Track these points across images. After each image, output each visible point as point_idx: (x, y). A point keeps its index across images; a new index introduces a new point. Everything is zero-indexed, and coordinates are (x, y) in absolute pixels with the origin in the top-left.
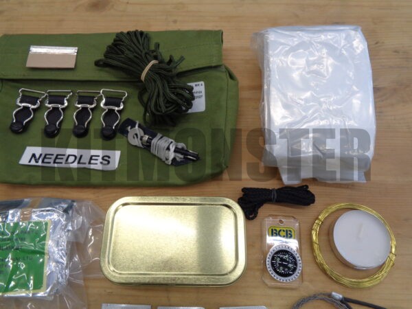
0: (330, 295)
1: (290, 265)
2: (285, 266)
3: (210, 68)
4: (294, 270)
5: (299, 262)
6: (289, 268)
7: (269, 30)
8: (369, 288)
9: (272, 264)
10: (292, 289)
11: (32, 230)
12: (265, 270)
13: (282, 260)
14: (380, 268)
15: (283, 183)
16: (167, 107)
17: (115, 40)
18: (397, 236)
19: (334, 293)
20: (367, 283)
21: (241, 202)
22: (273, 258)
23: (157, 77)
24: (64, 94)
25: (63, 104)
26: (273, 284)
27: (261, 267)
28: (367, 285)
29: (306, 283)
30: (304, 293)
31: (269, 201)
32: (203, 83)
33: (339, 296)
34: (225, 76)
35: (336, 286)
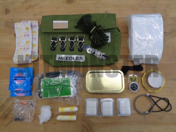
0: (146, 95)
1: (136, 87)
2: (134, 88)
3: (113, 29)
4: (137, 88)
5: (138, 87)
6: (135, 88)
7: (132, 15)
8: (157, 93)
9: (131, 87)
10: (136, 93)
11: (66, 80)
12: (129, 88)
13: (134, 86)
14: (160, 88)
15: (134, 64)
16: (100, 43)
17: (81, 19)
18: (166, 79)
19: (147, 94)
20: (156, 91)
21: (122, 70)
22: (131, 86)
23: (96, 32)
24: (65, 37)
25: (65, 40)
26: (131, 92)
27: (128, 88)
28: (156, 92)
29: (140, 92)
30: (139, 94)
31: (130, 70)
32: (109, 33)
33: (148, 95)
34: (117, 31)
35: (147, 92)
